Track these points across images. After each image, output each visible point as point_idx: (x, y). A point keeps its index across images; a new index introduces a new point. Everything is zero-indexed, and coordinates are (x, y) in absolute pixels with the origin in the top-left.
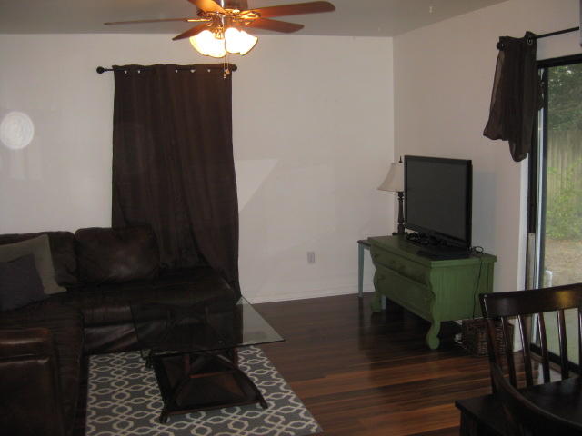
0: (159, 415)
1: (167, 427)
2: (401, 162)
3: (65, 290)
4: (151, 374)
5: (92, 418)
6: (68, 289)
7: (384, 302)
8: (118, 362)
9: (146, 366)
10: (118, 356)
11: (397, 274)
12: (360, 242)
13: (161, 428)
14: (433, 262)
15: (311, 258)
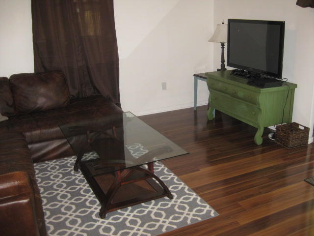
0: (98, 211)
1: (107, 221)
2: (223, 23)
3: (7, 118)
4: (80, 176)
5: (48, 218)
6: (9, 117)
7: (214, 113)
8: (53, 168)
9: (75, 169)
10: (52, 163)
11: (229, 96)
12: (195, 75)
13: (103, 222)
14: (262, 89)
15: (164, 86)
